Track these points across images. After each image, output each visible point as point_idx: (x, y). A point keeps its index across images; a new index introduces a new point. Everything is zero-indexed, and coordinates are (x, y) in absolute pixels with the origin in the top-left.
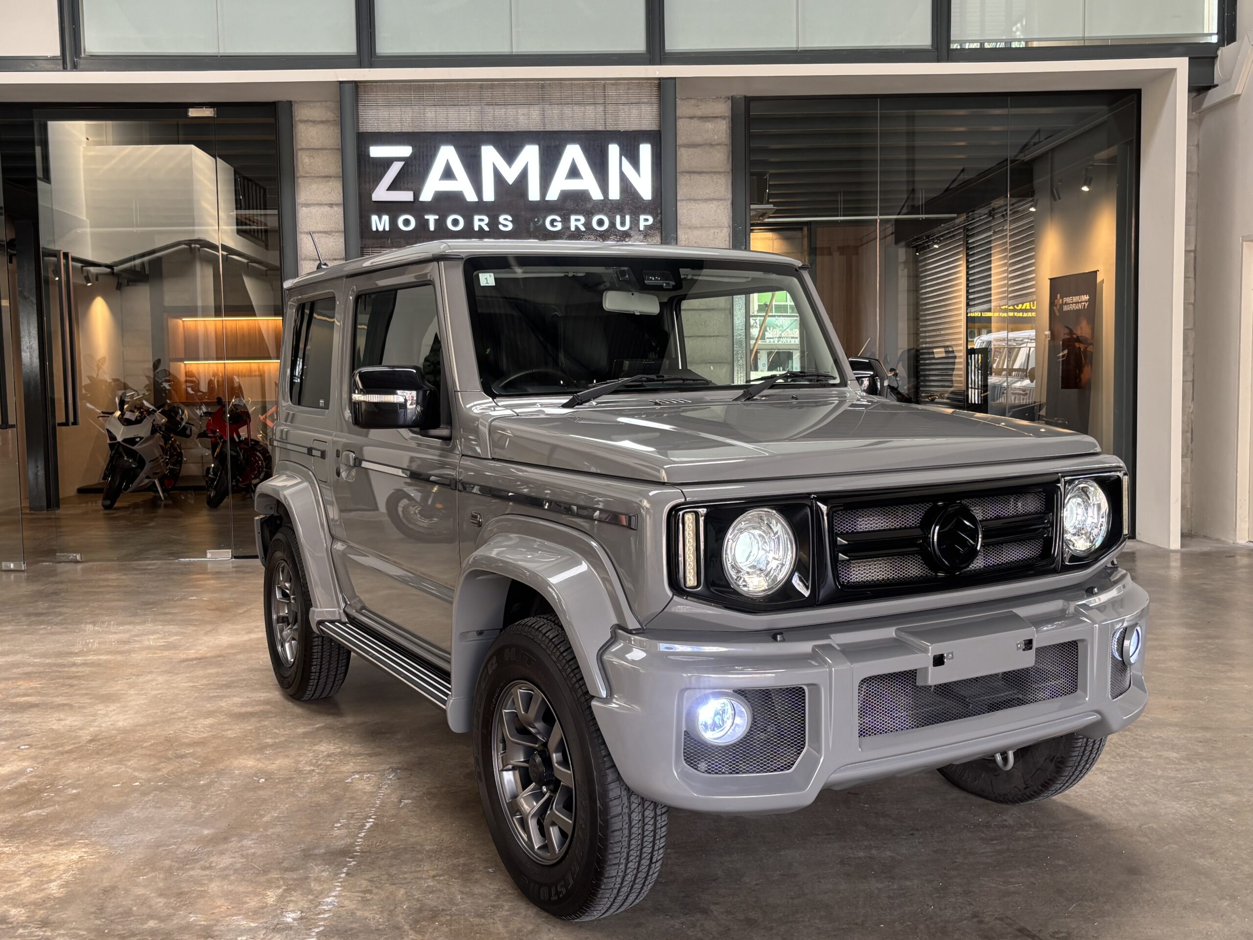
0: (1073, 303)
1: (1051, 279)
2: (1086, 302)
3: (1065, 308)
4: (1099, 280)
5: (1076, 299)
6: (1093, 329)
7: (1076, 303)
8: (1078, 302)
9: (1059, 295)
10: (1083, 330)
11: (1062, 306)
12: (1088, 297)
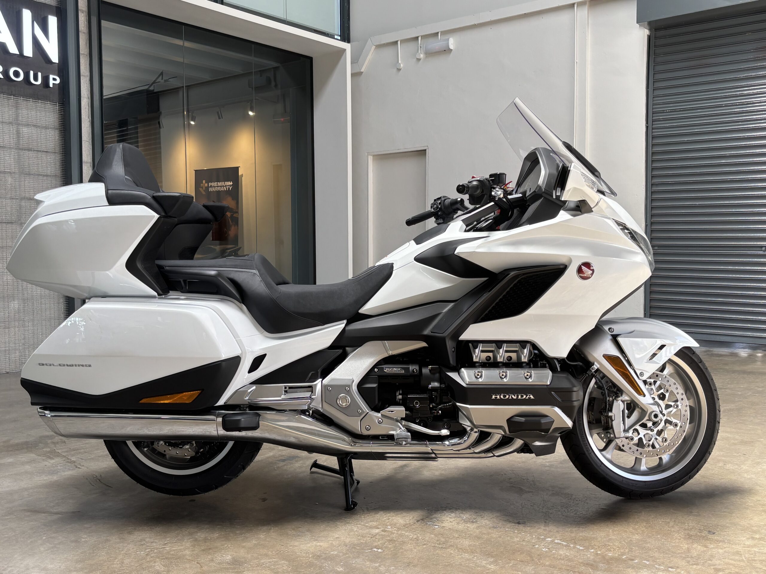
0: (218, 187)
1: (195, 171)
2: (231, 186)
3: (210, 189)
4: (240, 174)
5: (220, 184)
6: (237, 203)
7: (221, 187)
8: (223, 186)
9: (204, 181)
10: (228, 202)
11: (208, 187)
12: (231, 183)
